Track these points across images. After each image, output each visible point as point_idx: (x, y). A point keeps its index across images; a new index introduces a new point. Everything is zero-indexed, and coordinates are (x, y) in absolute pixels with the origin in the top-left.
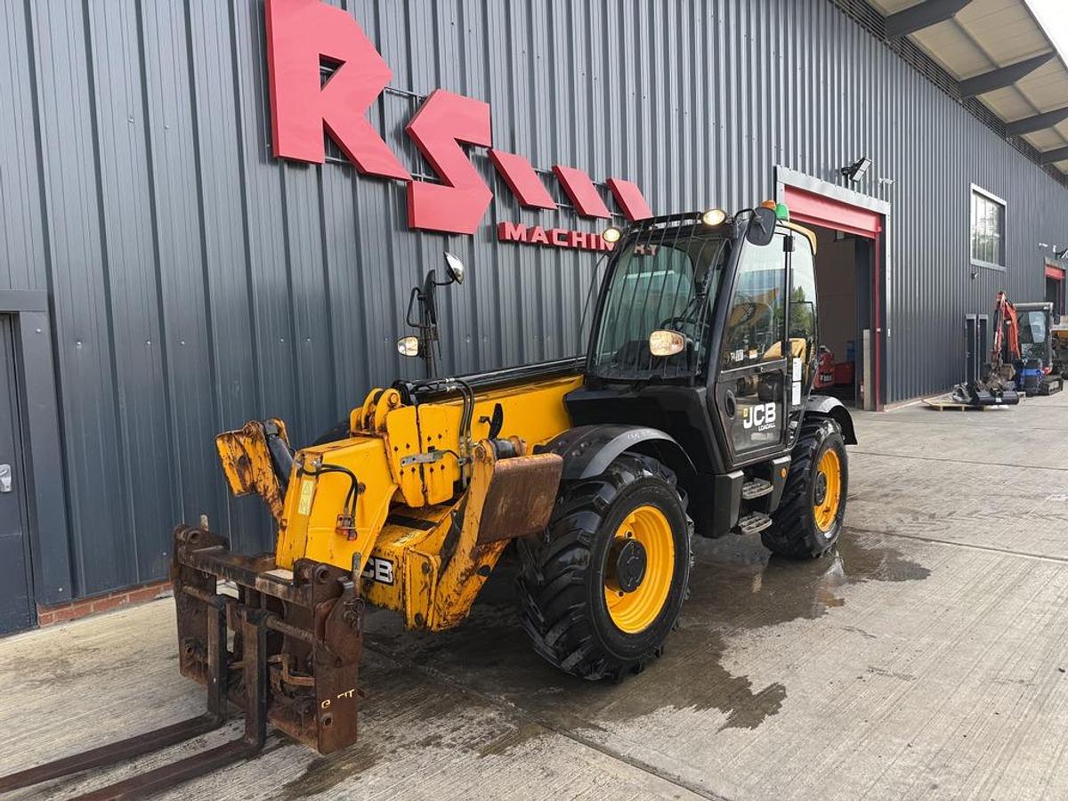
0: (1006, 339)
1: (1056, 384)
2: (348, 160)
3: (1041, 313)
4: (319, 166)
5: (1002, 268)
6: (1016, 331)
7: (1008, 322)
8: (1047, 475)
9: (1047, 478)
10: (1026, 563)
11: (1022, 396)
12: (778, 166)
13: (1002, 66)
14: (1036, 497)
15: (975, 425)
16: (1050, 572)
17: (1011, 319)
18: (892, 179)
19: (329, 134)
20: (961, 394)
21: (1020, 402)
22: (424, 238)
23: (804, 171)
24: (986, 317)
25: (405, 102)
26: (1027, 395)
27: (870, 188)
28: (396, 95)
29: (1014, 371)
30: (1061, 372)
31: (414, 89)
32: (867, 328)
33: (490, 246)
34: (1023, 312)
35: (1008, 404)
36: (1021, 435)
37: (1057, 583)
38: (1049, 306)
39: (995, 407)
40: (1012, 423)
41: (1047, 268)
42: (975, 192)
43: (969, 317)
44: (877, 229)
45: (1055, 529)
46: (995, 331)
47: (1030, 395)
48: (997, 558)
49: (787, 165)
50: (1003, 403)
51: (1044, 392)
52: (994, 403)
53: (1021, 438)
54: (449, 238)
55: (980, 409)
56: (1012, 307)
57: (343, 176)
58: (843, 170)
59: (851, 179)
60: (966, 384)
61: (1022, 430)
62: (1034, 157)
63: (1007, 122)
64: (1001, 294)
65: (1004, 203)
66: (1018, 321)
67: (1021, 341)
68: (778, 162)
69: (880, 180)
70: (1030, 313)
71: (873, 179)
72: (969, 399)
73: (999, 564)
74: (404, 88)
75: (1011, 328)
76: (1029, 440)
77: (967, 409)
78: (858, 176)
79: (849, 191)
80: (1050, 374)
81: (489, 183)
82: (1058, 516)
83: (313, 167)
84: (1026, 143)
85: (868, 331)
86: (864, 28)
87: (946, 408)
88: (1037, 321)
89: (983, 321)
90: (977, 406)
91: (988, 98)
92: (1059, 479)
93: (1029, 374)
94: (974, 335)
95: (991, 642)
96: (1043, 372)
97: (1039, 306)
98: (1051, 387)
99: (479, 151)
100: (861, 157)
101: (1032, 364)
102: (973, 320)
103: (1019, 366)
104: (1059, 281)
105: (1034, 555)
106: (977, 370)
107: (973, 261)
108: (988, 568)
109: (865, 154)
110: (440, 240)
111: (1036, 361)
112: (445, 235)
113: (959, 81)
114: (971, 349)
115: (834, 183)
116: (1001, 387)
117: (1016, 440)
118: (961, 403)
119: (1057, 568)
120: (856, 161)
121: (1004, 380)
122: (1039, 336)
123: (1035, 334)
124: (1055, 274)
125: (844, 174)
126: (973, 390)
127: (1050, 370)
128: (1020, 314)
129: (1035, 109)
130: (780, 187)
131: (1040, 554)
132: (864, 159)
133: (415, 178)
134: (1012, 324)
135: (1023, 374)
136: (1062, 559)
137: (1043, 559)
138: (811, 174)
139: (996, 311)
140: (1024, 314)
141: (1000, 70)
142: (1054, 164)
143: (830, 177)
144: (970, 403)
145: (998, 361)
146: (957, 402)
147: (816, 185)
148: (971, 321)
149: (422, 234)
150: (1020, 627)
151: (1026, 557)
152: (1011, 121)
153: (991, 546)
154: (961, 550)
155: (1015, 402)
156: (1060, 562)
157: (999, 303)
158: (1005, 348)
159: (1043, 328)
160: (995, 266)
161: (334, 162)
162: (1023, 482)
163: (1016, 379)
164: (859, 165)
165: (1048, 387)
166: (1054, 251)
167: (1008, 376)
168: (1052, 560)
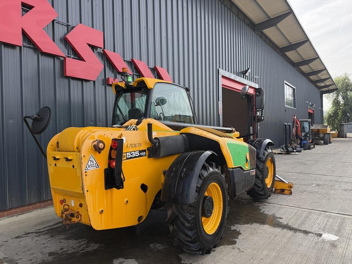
0: (297, 131)
1: (313, 146)
2: (35, 46)
3: (307, 122)
4: (20, 47)
5: (295, 109)
6: (300, 128)
7: (297, 125)
8: (311, 177)
9: (312, 178)
10: (307, 212)
11: (302, 150)
12: (219, 69)
13: (293, 44)
14: (309, 185)
15: (287, 159)
16: (315, 217)
17: (298, 124)
18: (259, 76)
19: (24, 34)
20: (283, 149)
21: (302, 152)
22: (71, 81)
23: (229, 71)
24: (291, 124)
25: (66, 27)
26: (304, 150)
27: (251, 79)
28: (61, 24)
29: (300, 141)
30: (314, 143)
31: (69, 23)
32: (252, 126)
33: (104, 87)
34: (302, 122)
35: (298, 152)
36: (302, 163)
37: (318, 222)
38: (310, 120)
39: (294, 153)
40: (299, 158)
41: (308, 110)
42: (286, 83)
43: (285, 124)
44: (254, 93)
45: (316, 197)
46: (293, 128)
47: (305, 149)
48: (295, 210)
49: (223, 69)
50: (296, 152)
51: (309, 148)
52: (294, 152)
53: (303, 163)
54: (84, 82)
55: (289, 154)
56: (298, 120)
57: (33, 53)
58: (242, 72)
59: (245, 75)
60: (284, 145)
61: (303, 161)
62: (303, 74)
63: (295, 63)
64: (295, 116)
65: (295, 88)
66: (300, 125)
67: (302, 132)
68: (220, 67)
69: (255, 76)
70: (304, 123)
71: (253, 76)
72: (286, 151)
73: (296, 213)
74: (65, 22)
75: (298, 127)
76: (305, 164)
77: (285, 154)
78: (247, 74)
79: (244, 79)
80: (310, 143)
81: (103, 63)
82: (317, 192)
83: (18, 48)
84: (301, 70)
85: (252, 127)
86: (249, 27)
87: (278, 154)
88: (306, 125)
89: (289, 125)
90: (288, 153)
91: (288, 54)
92: (316, 178)
93: (304, 142)
94: (287, 130)
95: (293, 253)
96: (309, 142)
97: (306, 120)
98: (311, 147)
99: (99, 50)
100: (248, 68)
101: (305, 139)
102: (286, 125)
103: (301, 140)
104: (312, 114)
105: (309, 209)
106: (288, 142)
107: (286, 106)
108: (292, 215)
109: (250, 67)
110: (80, 83)
111: (306, 138)
112: (82, 80)
113: (280, 48)
114: (286, 134)
115: (239, 76)
116: (296, 146)
117: (301, 164)
118: (283, 152)
119: (318, 215)
120: (246, 69)
121: (297, 144)
122: (307, 130)
123: (306, 129)
124: (311, 111)
125: (242, 74)
126: (287, 147)
127: (311, 141)
128: (301, 123)
129: (303, 59)
130: (220, 76)
131: (311, 208)
132: (249, 69)
133: (69, 57)
134: (298, 126)
135: (303, 142)
136: (319, 211)
137: (312, 211)
138: (231, 72)
139: (293, 121)
140: (302, 123)
141: (292, 45)
142: (310, 77)
143: (238, 74)
144: (286, 152)
145: (294, 138)
146: (282, 151)
147: (233, 76)
148: (285, 125)
149: (71, 79)
150: (305, 244)
151: (306, 210)
152: (296, 62)
153: (293, 206)
154: (282, 207)
155: (300, 151)
156: (319, 212)
157: (294, 119)
158: (297, 134)
159: (308, 128)
160: (292, 108)
161: (29, 47)
162: (304, 179)
163: (300, 144)
164: (247, 70)
165: (310, 147)
166: (310, 104)
167: (298, 143)
168: (315, 211)
